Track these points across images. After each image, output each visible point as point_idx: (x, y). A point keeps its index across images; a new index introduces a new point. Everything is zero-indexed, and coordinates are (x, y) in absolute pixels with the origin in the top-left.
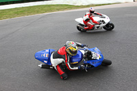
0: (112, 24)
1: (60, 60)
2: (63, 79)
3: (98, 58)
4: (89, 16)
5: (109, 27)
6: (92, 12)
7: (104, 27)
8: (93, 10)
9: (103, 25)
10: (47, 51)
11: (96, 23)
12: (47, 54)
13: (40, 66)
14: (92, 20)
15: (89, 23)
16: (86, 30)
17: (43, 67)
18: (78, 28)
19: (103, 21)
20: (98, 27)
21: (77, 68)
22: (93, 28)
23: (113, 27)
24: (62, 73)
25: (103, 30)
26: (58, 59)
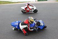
0: (37, 10)
1: (25, 26)
2: (26, 35)
3: (42, 25)
4: (27, 6)
5: (36, 11)
6: (29, 4)
7: (33, 11)
8: (29, 3)
9: (33, 10)
10: (17, 22)
11: (30, 9)
12: (17, 23)
13: (13, 29)
14: (29, 8)
15: (27, 9)
16: (26, 12)
17: (15, 29)
18: (22, 11)
19: (33, 8)
20: (31, 11)
21: (33, 30)
22: (29, 11)
23: (37, 11)
24: (26, 32)
25: (33, 12)
26: (24, 26)
